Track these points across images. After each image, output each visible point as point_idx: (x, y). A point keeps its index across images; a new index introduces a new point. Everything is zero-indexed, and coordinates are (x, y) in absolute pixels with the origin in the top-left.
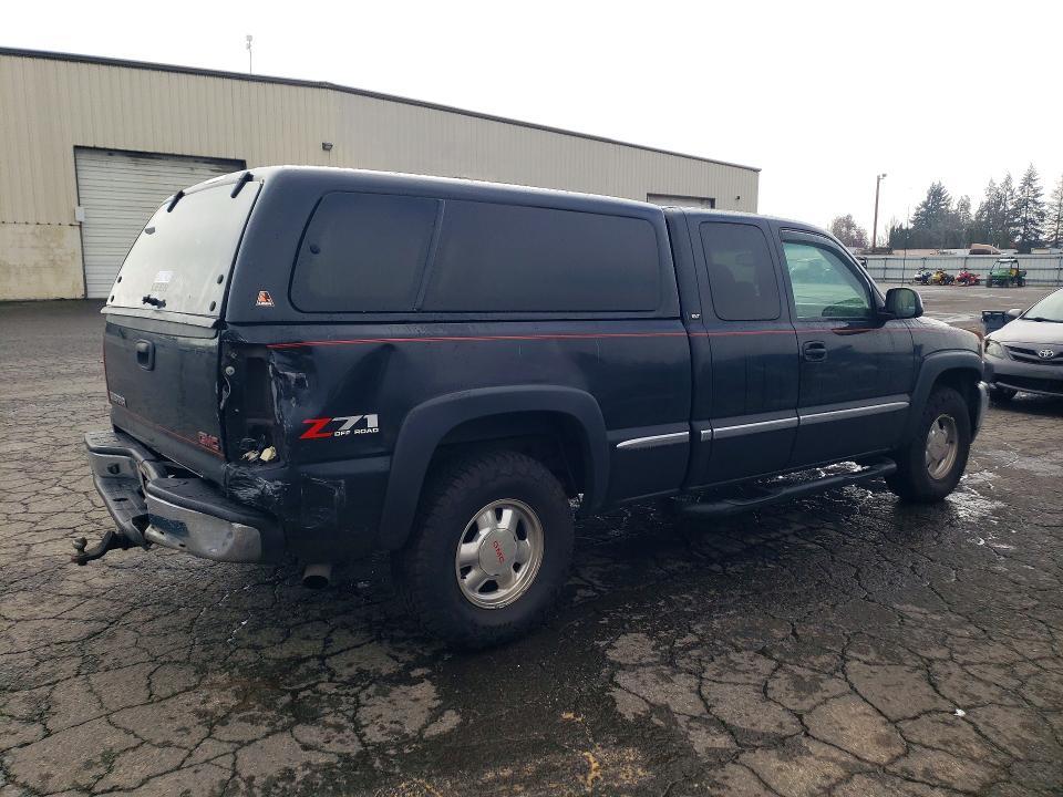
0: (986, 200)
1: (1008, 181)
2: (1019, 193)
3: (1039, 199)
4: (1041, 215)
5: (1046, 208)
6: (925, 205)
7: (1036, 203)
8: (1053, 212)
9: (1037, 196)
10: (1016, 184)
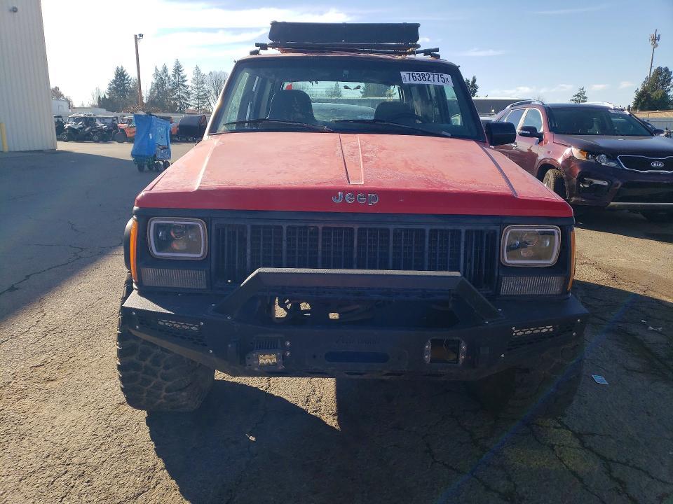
0: (154, 81)
1: (165, 70)
2: (173, 78)
3: (185, 83)
4: (188, 93)
5: (190, 89)
6: (114, 82)
7: (184, 86)
8: (194, 92)
9: (183, 81)
10: (170, 72)
